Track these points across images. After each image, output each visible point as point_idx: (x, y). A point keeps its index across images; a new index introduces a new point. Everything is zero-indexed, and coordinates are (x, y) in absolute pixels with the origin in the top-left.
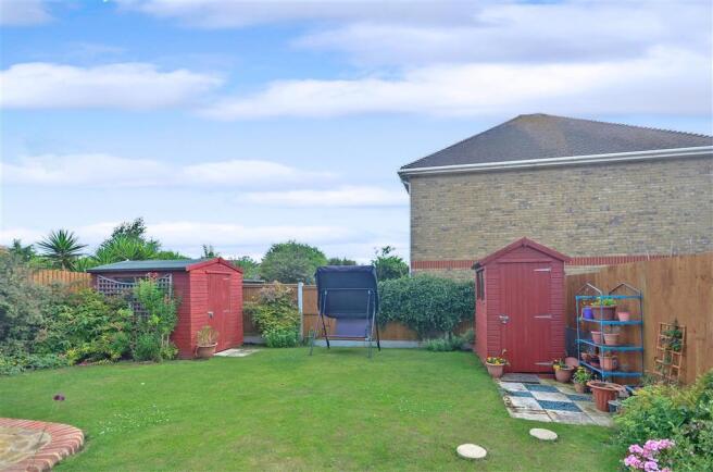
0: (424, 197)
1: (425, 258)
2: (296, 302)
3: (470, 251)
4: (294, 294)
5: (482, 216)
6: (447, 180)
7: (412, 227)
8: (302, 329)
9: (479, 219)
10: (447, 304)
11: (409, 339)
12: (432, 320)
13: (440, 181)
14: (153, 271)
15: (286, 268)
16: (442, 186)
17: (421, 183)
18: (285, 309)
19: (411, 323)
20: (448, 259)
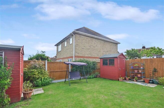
0: (79, 39)
1: (78, 55)
3: (88, 54)
4: (44, 64)
5: (90, 47)
6: (83, 37)
7: (75, 46)
9: (89, 47)
13: (82, 36)
16: (82, 38)
20: (83, 56)
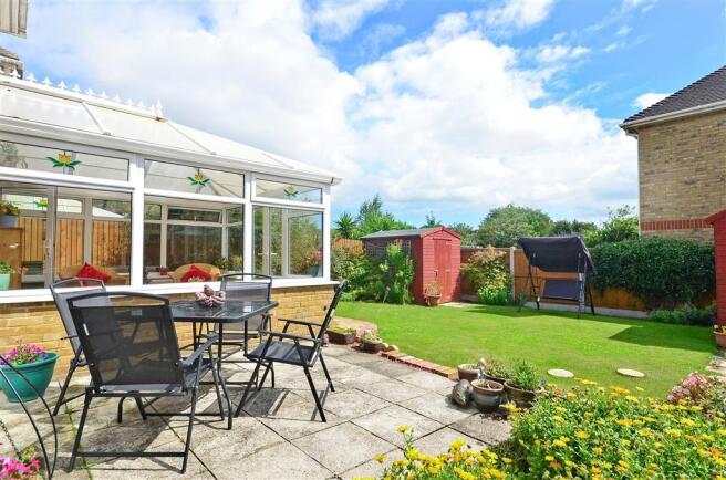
1: (660, 218)
2: (508, 265)
4: (506, 257)
7: (641, 183)
8: (513, 290)
10: (684, 270)
11: (634, 308)
12: (664, 287)
14: (399, 237)
15: (503, 233)
17: (653, 133)
18: (497, 271)
19: (635, 290)
